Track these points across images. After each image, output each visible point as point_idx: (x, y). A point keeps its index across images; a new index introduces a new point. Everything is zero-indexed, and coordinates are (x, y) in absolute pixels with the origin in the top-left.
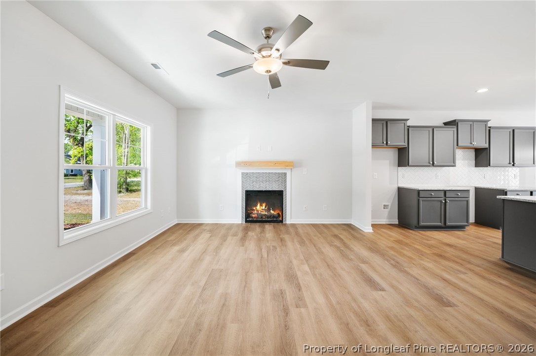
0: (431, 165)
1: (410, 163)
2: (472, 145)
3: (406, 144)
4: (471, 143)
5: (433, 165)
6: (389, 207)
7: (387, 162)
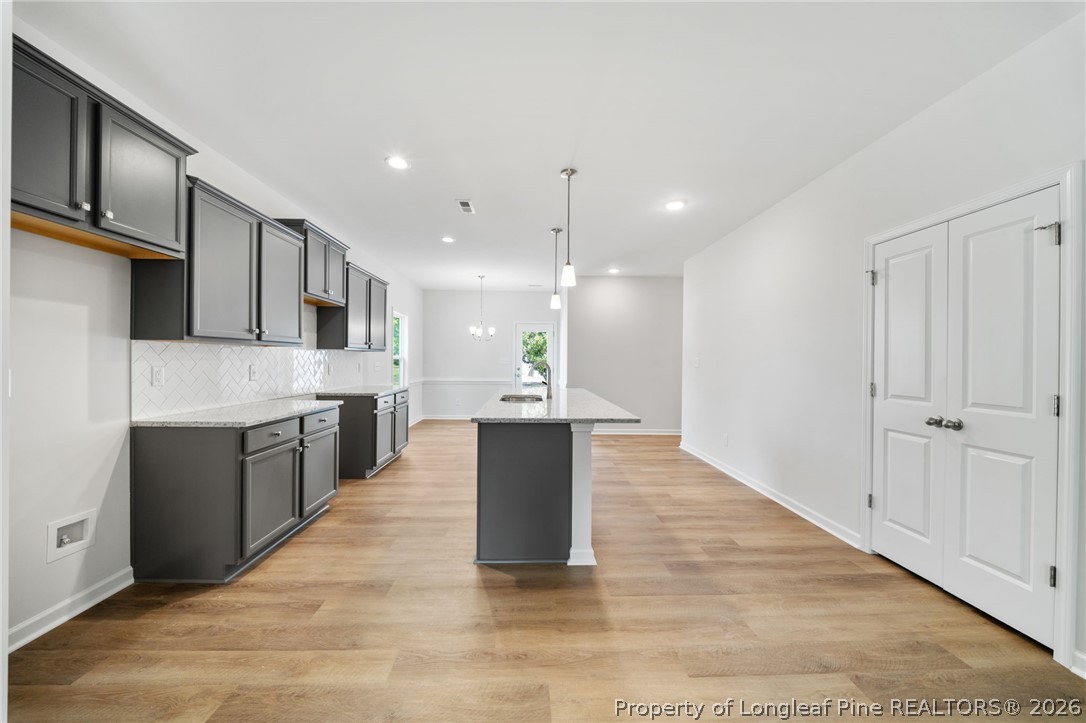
0: (254, 337)
1: (198, 327)
2: (326, 296)
3: (182, 246)
4: (326, 291)
5: (259, 337)
6: (90, 528)
7: (82, 311)
